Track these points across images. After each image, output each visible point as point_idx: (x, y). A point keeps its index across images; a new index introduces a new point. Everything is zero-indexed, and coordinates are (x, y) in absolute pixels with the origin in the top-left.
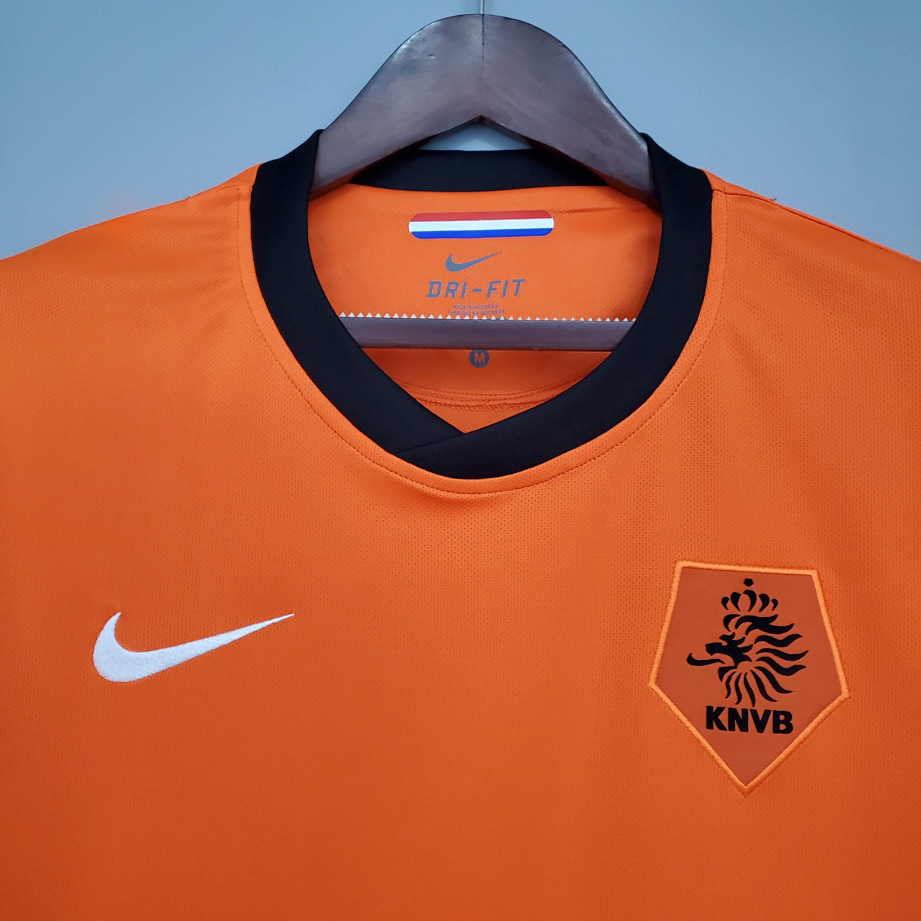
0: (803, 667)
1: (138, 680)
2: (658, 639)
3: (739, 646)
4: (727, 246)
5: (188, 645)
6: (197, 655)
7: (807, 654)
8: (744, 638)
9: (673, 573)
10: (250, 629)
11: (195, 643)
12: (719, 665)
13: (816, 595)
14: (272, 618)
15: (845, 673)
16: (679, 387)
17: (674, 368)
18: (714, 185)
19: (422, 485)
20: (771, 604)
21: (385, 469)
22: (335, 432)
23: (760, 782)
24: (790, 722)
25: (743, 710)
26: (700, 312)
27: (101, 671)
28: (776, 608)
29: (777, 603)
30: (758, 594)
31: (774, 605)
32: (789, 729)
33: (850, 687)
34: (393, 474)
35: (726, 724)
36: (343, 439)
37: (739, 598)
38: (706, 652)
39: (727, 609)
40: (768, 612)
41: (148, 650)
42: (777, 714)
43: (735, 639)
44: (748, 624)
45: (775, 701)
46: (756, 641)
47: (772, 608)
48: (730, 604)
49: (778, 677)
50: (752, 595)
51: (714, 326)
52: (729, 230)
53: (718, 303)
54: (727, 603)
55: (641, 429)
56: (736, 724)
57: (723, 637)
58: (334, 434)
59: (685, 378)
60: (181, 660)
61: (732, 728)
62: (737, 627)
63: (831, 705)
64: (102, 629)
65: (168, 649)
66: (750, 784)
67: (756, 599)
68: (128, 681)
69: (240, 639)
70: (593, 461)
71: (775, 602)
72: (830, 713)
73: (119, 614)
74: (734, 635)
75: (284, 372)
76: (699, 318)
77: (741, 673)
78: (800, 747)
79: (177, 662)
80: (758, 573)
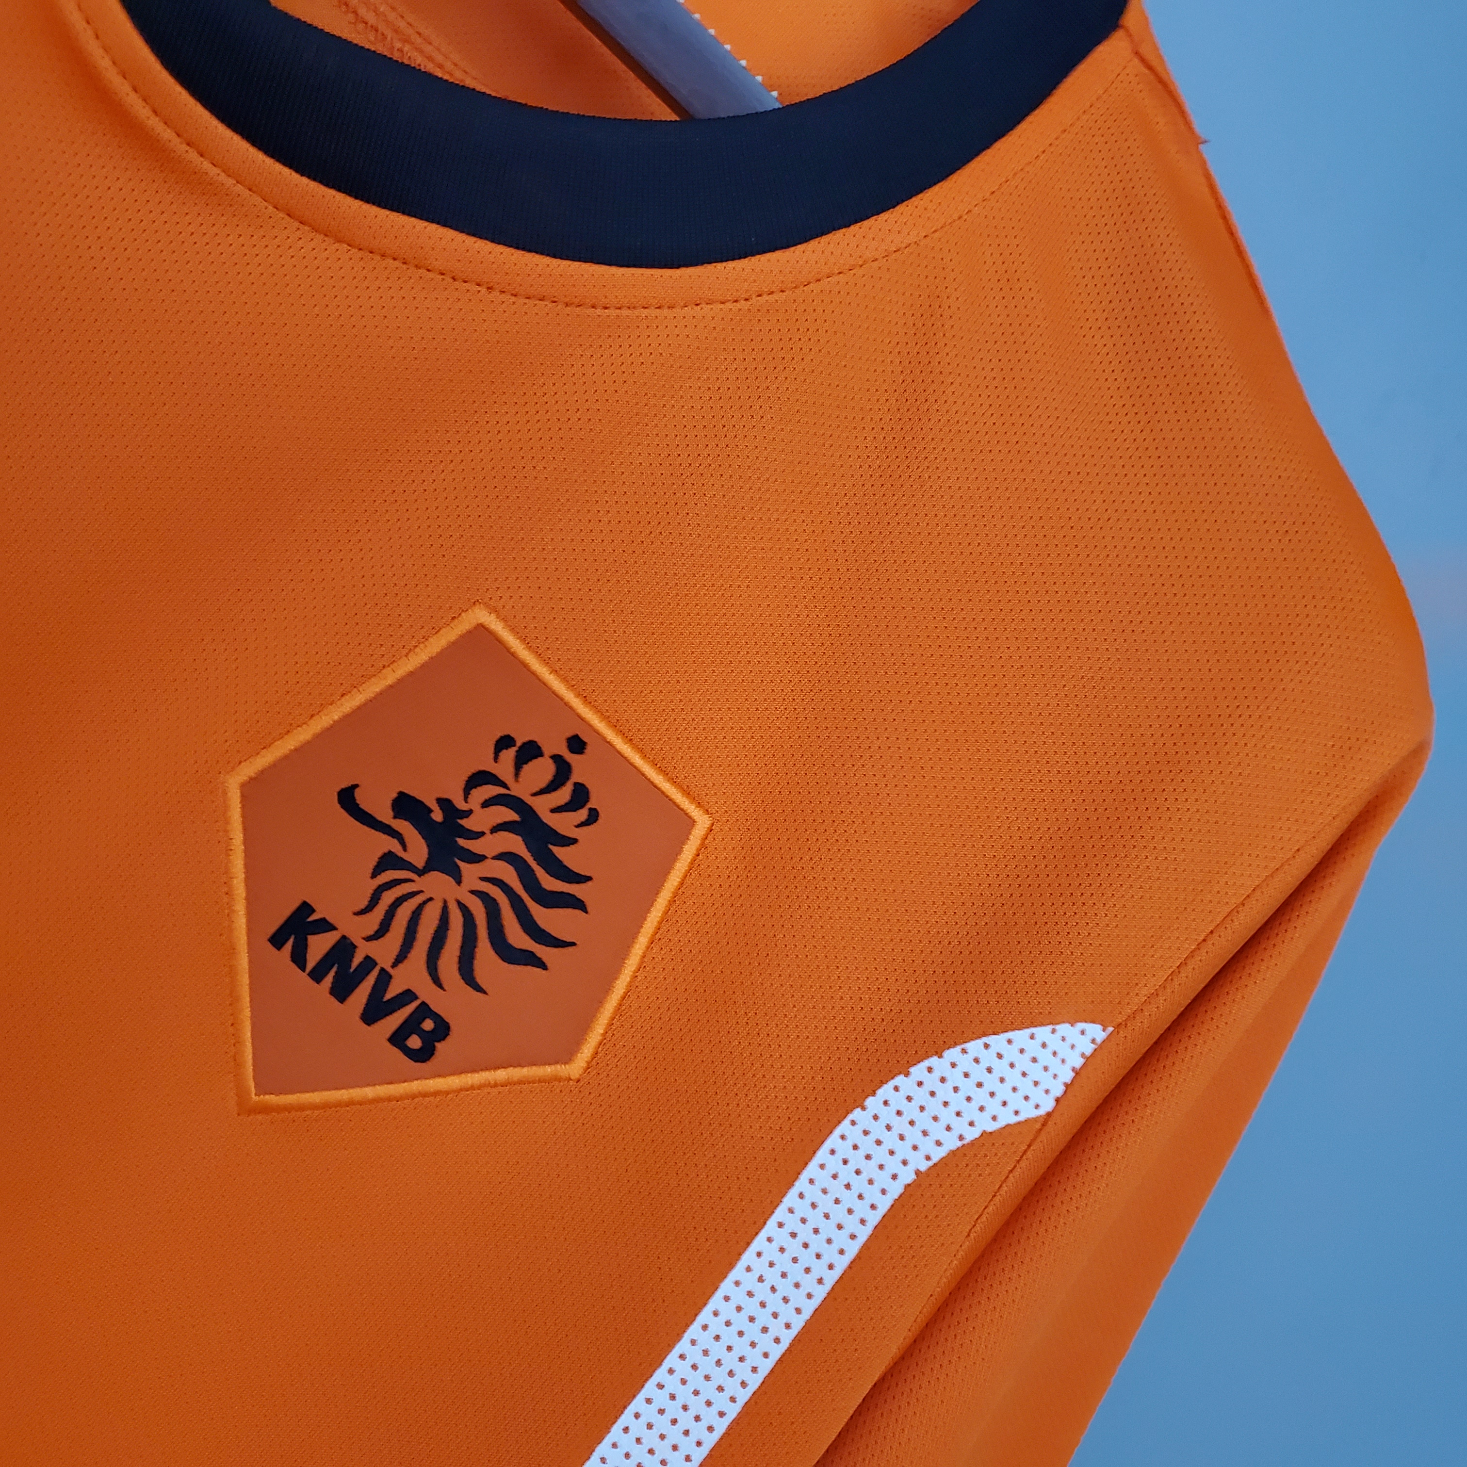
0: (541, 964)
2: (317, 710)
3: (461, 842)
4: (1056, 139)
7: (570, 949)
8: (483, 834)
9: (454, 618)
12: (393, 845)
13: (675, 860)
15: (607, 1033)
16: (759, 298)
17: (778, 255)
18: (1130, 19)
20: (582, 814)
23: (288, 1108)
24: (437, 1044)
25: (367, 958)
26: (911, 198)
28: (585, 829)
29: (596, 820)
30: (576, 777)
31: (587, 820)
32: (423, 1055)
33: (594, 1063)
35: (313, 958)
37: (536, 757)
38: (389, 803)
39: (496, 759)
40: (565, 824)
42: (424, 1010)
43: (464, 822)
44: (511, 816)
45: (440, 986)
46: (501, 857)
47: (579, 822)
48: (509, 755)
49: (484, 948)
50: (563, 770)
51: (913, 246)
52: (1085, 117)
53: (955, 216)
54: (507, 749)
55: (625, 312)
56: (332, 974)
57: (445, 804)
59: (782, 291)
61: (317, 975)
62: (486, 804)
63: (534, 1068)
66: (267, 1097)
67: (563, 784)
70: (483, 290)
71: (593, 817)
72: (520, 1082)
74: (468, 813)
76: (900, 208)
77: (422, 891)
78: (416, 1100)
80: (609, 743)
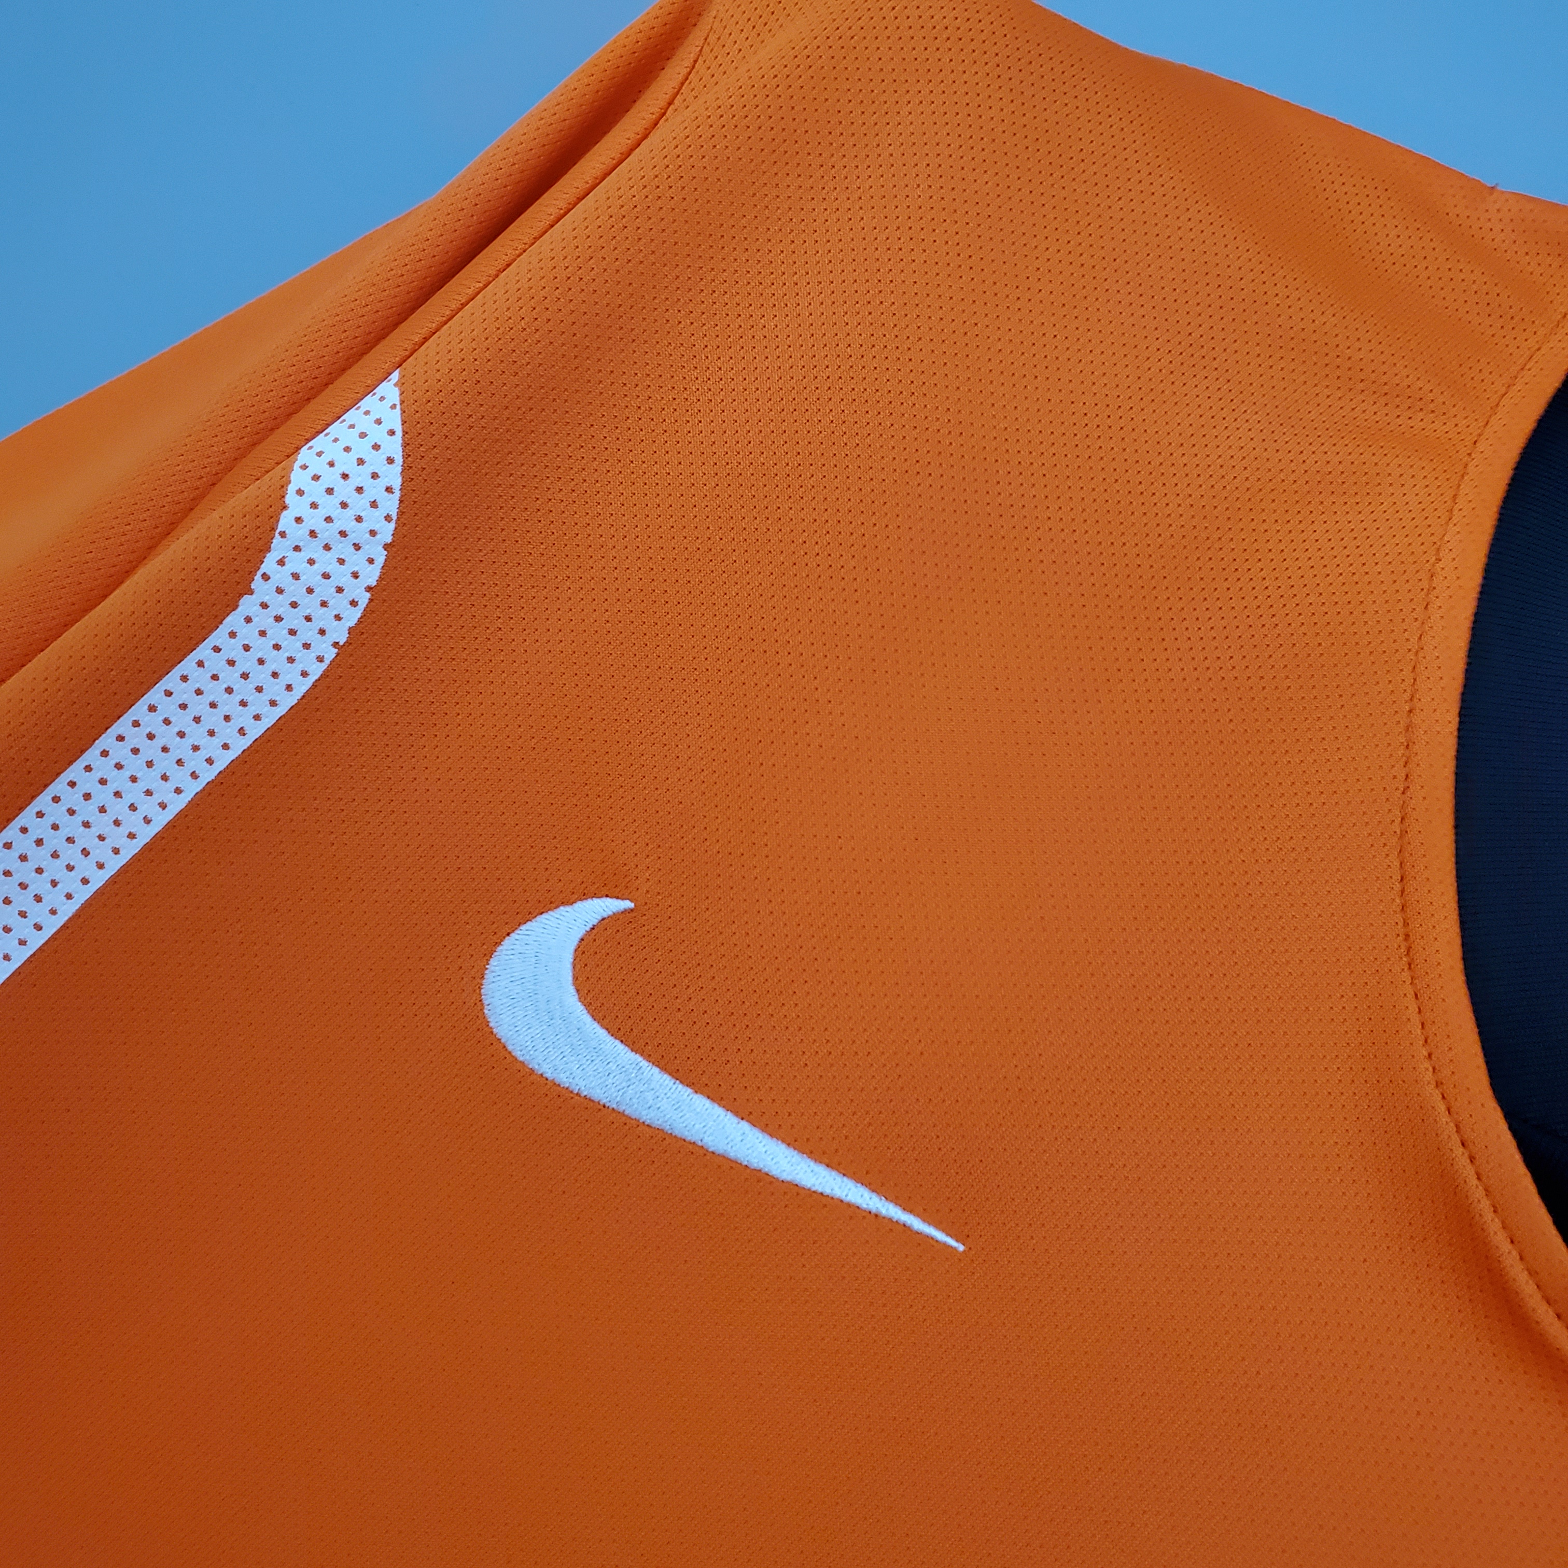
1: (542, 1075)
5: (701, 1102)
6: (700, 1143)
10: (850, 1189)
11: (718, 1111)
14: (911, 1211)
19: (1510, 1246)
21: (1452, 1125)
22: (1407, 936)
27: (491, 986)
34: (1463, 1154)
36: (1410, 968)
41: (615, 1032)
58: (1401, 938)
60: (659, 1122)
64: (570, 902)
65: (656, 1070)
68: (521, 1059)
69: (812, 1193)
73: (628, 904)
75: (1408, 708)
79: (647, 1116)
